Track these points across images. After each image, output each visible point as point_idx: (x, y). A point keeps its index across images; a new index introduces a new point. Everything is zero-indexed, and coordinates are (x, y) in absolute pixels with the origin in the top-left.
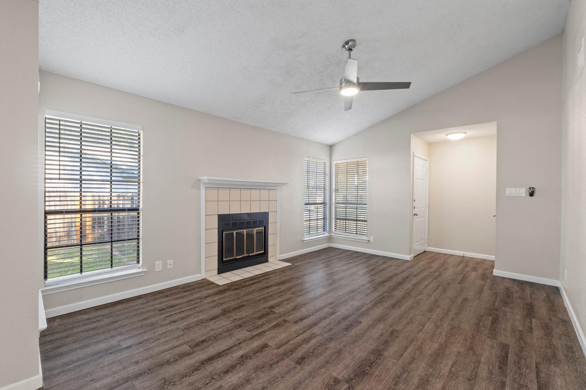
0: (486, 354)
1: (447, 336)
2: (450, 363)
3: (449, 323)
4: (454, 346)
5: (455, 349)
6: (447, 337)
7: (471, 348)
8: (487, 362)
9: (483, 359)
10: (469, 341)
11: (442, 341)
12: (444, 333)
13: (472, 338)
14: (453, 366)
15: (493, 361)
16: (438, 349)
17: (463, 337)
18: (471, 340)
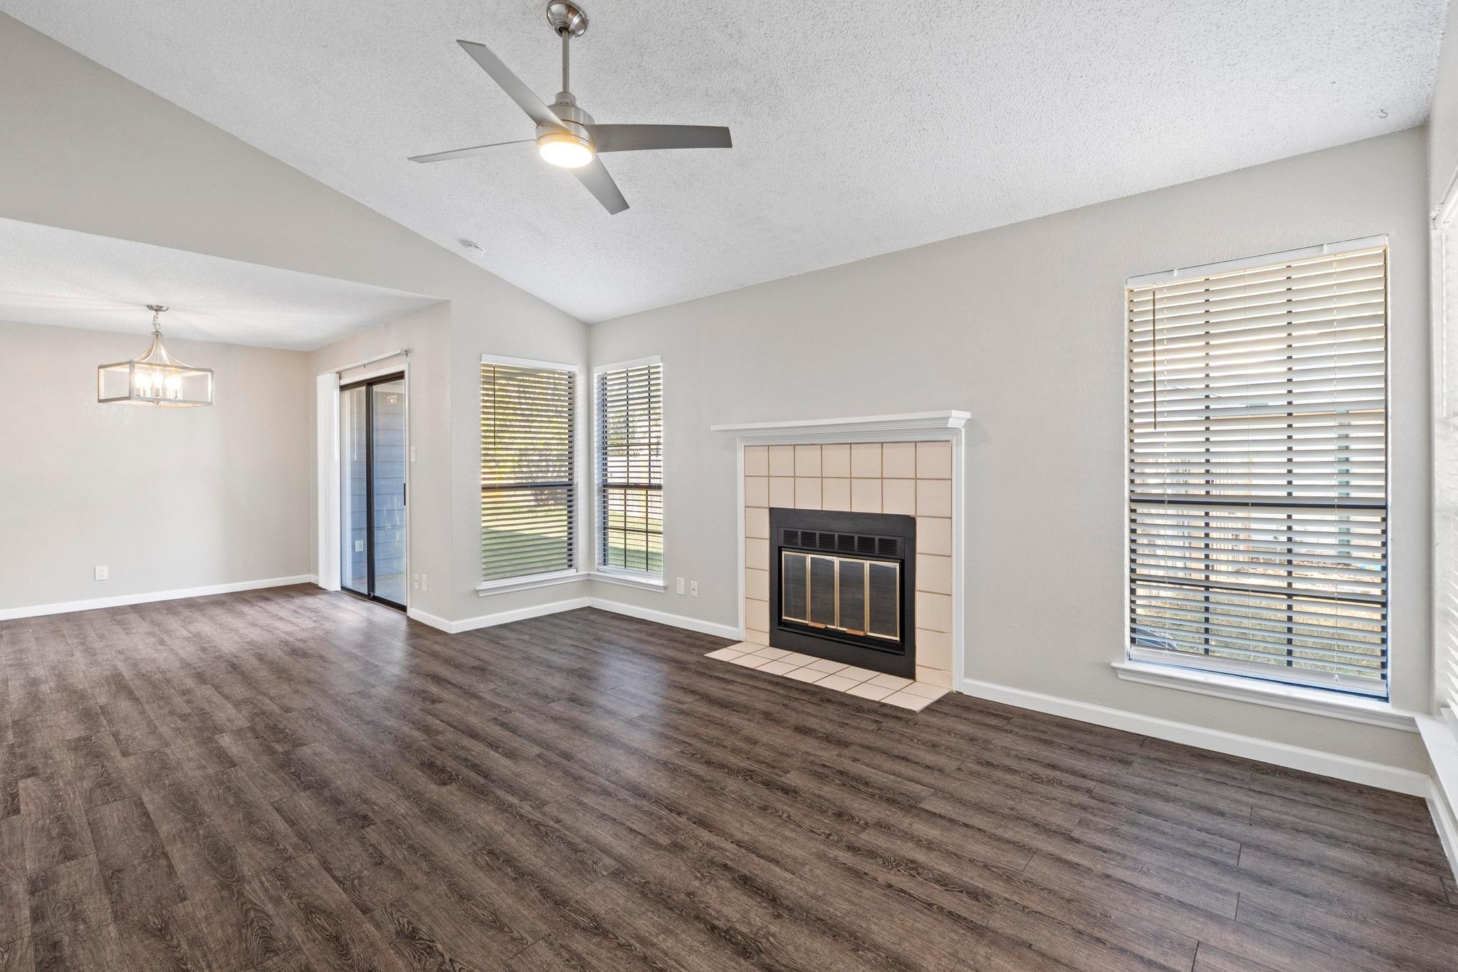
0: (112, 951)
1: (254, 909)
2: (181, 868)
3: (299, 949)
4: (208, 902)
5: (199, 897)
6: (249, 906)
7: (162, 932)
8: (98, 933)
9: (113, 930)
10: (186, 947)
11: (247, 888)
12: (270, 908)
13: (186, 965)
14: (171, 866)
15: (83, 948)
16: (232, 867)
17: (212, 945)
18: (182, 958)
